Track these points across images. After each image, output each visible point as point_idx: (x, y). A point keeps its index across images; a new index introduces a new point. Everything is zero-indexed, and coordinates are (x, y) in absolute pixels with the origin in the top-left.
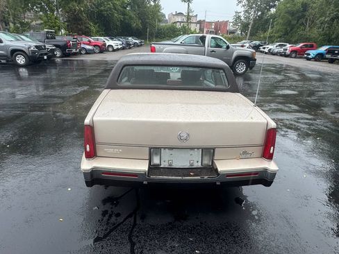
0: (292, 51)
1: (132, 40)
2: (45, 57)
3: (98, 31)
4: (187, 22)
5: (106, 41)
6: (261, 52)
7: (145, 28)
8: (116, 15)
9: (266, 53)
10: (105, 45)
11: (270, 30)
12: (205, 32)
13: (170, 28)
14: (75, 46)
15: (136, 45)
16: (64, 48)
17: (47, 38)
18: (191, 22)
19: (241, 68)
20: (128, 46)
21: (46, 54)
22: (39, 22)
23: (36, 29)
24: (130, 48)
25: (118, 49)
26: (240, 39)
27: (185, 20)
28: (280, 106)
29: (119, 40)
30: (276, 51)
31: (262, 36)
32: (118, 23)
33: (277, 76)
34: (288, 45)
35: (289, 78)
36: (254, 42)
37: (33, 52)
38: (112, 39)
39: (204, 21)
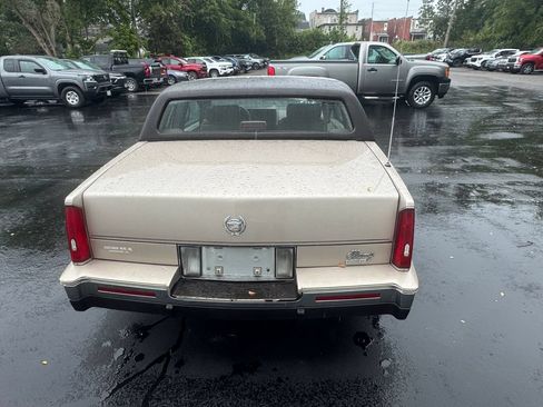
0: (525, 63)
1: (249, 59)
2: (109, 93)
3: (196, 48)
4: (341, 23)
5: (208, 63)
6: (469, 67)
7: (271, 38)
8: (223, 20)
9: (476, 68)
10: (205, 69)
11: (487, 28)
12: (371, 38)
13: (312, 36)
14: (157, 72)
15: (255, 67)
16: (140, 77)
17: (116, 63)
18: (347, 24)
19: (423, 97)
20: (242, 69)
21: (109, 88)
22: (107, 39)
23: (103, 50)
24: (246, 72)
25: (226, 75)
26: (431, 47)
27: (337, 22)
28: (484, 162)
29: (229, 60)
30: (495, 63)
31: (472, 39)
32: (228, 34)
33: (489, 108)
34: (518, 52)
35: (512, 110)
36: (457, 50)
37: (91, 86)
38: (217, 59)
39: (371, 19)
